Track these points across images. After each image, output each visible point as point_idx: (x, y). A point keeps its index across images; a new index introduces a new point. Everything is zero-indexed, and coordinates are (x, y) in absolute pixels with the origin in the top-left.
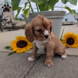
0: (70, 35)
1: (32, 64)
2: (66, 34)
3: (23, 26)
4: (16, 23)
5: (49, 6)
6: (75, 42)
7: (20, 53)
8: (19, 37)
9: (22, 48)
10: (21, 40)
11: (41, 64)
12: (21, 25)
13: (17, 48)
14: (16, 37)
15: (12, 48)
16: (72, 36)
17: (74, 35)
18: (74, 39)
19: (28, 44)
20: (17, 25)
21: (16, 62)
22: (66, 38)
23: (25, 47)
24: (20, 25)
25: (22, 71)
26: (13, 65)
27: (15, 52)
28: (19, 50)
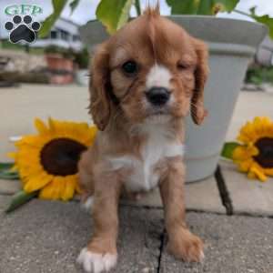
1: (146, 270)
2: (251, 121)
3: (33, 72)
4: (9, 59)
7: (60, 199)
8: (51, 122)
10: (59, 136)
11: (191, 267)
12: (26, 67)
13: (44, 174)
14: (39, 123)
15: (22, 174)
20: (11, 67)
21: (57, 252)
24: (21, 69)
27: (36, 194)
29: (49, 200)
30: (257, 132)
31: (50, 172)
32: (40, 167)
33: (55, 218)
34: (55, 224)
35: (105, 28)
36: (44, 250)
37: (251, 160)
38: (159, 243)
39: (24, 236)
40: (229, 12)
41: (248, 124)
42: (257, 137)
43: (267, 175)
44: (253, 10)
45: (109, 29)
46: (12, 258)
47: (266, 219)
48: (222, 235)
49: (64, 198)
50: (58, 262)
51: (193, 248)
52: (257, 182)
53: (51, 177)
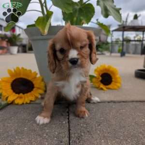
0: (106, 69)
1: (64, 122)
2: (99, 66)
5: (82, 18)
6: (113, 80)
7: (23, 104)
8: (15, 70)
9: (25, 95)
13: (14, 94)
16: (108, 70)
17: (111, 69)
18: (112, 75)
19: (35, 86)
21: (27, 121)
22: (99, 74)
23: (30, 91)
25: (56, 137)
26: (26, 128)
28: (21, 98)
29: (18, 104)
30: (101, 71)
31: (16, 93)
32: (12, 91)
33: (22, 110)
34: (22, 112)
35: (39, 30)
36: (21, 121)
37: (100, 83)
38: (67, 114)
39: (11, 117)
40: (88, 24)
41: (98, 68)
42: (101, 73)
43: (107, 88)
44: (97, 20)
45: (41, 30)
46: (9, 125)
47: (107, 103)
48: (91, 109)
49: (25, 103)
50: (29, 124)
51: (83, 113)
52: (103, 91)
53: (17, 95)
